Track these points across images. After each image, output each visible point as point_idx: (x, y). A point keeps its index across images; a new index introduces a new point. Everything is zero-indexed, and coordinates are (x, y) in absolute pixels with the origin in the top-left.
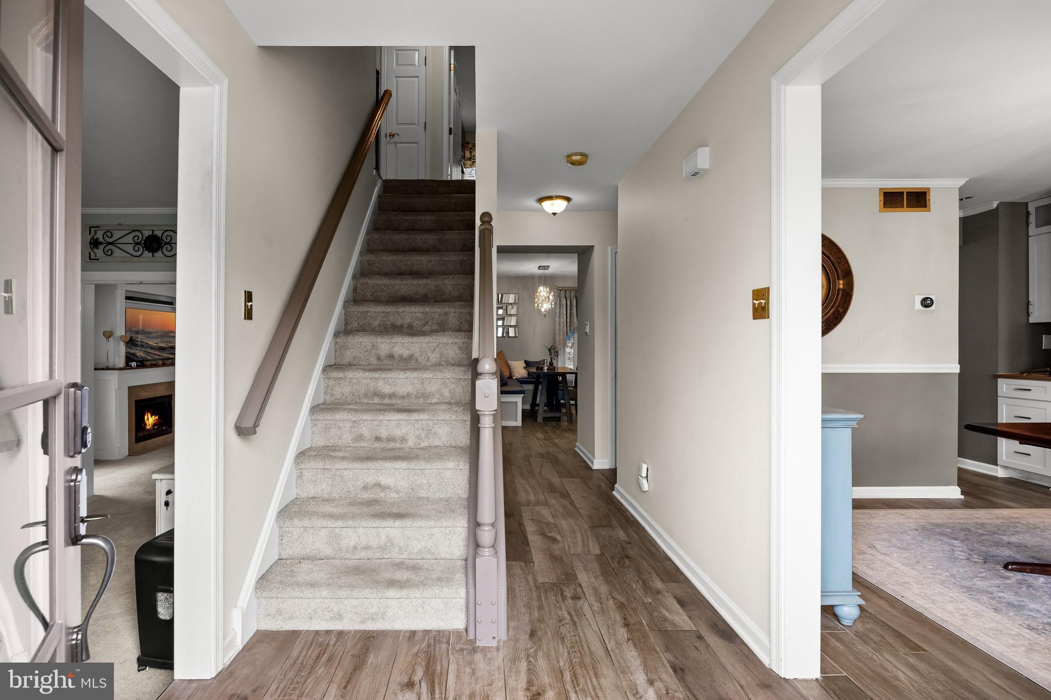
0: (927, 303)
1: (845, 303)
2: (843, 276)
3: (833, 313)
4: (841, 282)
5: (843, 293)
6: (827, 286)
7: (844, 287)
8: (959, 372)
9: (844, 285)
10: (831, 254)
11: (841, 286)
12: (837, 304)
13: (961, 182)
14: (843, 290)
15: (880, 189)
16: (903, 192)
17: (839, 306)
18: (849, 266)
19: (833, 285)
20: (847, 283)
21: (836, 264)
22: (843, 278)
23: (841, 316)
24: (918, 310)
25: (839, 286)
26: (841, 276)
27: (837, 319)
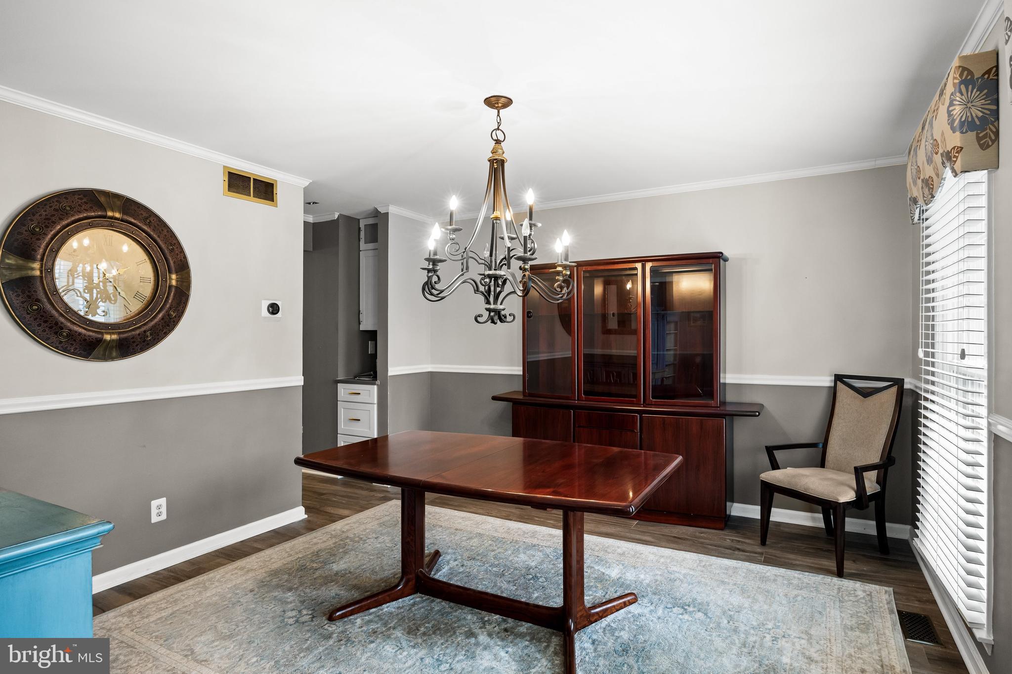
0: (274, 309)
1: (179, 304)
2: (176, 269)
3: (163, 319)
4: (174, 276)
5: (175, 291)
6: (155, 281)
7: (177, 284)
8: (303, 384)
9: (177, 281)
10: (159, 236)
11: (174, 283)
12: (168, 306)
13: (306, 183)
14: (176, 287)
15: (225, 167)
16: (250, 178)
17: (170, 308)
18: (185, 257)
19: (162, 280)
20: (182, 278)
21: (166, 251)
22: (176, 273)
23: (174, 322)
24: (265, 318)
25: (170, 282)
26: (173, 269)
27: (168, 325)
